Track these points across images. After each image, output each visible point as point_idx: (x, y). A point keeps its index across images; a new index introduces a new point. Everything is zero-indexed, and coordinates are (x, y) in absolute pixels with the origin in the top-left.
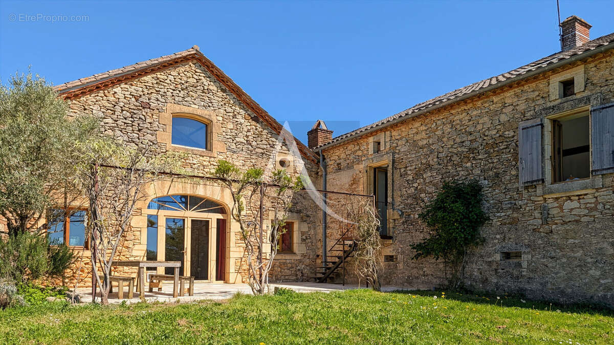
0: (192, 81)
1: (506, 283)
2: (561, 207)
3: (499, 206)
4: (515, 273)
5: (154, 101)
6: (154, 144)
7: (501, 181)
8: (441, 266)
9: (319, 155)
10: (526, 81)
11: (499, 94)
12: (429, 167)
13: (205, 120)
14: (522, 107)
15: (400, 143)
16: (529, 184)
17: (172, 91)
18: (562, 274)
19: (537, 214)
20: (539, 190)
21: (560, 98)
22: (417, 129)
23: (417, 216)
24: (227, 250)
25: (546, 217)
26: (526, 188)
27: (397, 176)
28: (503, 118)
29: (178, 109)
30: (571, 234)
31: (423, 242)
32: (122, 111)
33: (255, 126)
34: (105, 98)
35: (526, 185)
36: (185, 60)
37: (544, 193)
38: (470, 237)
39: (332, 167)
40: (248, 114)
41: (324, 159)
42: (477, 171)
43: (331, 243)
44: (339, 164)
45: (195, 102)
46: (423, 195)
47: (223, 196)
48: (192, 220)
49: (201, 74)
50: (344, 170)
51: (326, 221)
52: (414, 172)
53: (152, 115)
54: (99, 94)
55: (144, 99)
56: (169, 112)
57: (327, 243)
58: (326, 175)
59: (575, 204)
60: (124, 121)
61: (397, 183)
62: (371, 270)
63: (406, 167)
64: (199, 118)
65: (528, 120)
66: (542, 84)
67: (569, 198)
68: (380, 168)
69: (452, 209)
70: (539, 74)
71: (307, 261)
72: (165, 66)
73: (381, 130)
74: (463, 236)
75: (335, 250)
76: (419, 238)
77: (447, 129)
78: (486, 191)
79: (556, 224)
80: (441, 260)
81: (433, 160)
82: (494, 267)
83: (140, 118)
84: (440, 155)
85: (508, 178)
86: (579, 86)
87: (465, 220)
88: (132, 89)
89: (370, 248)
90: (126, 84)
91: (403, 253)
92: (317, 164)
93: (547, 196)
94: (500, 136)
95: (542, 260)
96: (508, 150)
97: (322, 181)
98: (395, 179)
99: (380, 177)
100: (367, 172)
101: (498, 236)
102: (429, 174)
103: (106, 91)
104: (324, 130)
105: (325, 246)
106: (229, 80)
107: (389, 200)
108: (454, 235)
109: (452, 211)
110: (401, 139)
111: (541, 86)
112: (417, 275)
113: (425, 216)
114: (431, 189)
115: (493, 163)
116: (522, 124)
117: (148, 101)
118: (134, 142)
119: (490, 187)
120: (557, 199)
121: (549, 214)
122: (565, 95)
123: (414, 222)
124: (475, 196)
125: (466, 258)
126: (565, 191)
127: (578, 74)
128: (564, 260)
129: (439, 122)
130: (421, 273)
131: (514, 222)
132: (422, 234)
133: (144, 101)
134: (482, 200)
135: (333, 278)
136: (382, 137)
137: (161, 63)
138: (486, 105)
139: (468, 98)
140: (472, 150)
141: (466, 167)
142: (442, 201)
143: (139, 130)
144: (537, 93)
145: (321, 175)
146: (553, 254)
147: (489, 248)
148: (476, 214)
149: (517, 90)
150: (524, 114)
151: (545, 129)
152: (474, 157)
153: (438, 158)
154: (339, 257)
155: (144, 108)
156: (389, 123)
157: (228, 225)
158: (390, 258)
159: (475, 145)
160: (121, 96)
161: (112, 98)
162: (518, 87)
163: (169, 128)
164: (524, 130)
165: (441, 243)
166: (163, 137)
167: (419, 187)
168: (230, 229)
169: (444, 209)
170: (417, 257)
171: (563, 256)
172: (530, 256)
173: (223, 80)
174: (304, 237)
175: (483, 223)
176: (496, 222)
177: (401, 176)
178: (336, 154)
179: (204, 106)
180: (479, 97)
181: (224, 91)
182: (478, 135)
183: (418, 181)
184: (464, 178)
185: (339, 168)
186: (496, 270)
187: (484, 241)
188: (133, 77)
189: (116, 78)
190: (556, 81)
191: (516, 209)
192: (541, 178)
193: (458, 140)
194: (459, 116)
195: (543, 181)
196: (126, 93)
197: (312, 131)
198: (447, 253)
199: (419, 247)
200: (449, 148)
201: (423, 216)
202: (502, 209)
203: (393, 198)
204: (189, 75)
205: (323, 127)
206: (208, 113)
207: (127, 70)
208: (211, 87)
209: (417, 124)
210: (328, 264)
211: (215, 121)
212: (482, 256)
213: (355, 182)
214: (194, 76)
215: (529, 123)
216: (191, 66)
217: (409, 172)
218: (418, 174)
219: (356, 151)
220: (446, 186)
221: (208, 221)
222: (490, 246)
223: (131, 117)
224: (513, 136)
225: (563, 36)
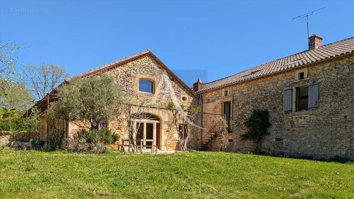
0: (147, 64)
1: (277, 150)
2: (298, 121)
3: (275, 120)
4: (281, 146)
5: (132, 73)
6: (132, 91)
7: (276, 110)
8: (252, 144)
9: (200, 95)
10: (287, 72)
11: (276, 75)
12: (248, 103)
13: (152, 81)
14: (285, 82)
15: (236, 92)
16: (287, 112)
17: (139, 69)
18: (297, 147)
19: (289, 124)
20: (290, 114)
21: (299, 79)
22: (243, 87)
23: (242, 123)
24: (160, 136)
25: (292, 125)
26: (286, 113)
27: (234, 106)
28: (278, 85)
29: (142, 76)
30: (301, 131)
31: (245, 134)
32: (120, 78)
33: (172, 83)
34: (113, 73)
35: (285, 112)
36: (145, 55)
37: (292, 116)
38: (263, 132)
39: (205, 100)
40: (169, 78)
41: (202, 97)
42: (267, 106)
43: (204, 134)
44: (208, 100)
45: (148, 73)
46: (245, 115)
47: (159, 113)
48: (147, 123)
49: (151, 61)
50: (211, 102)
51: (202, 124)
52: (242, 105)
53: (132, 79)
54: (111, 71)
55: (128, 73)
56: (138, 78)
57: (203, 134)
58: (202, 104)
59: (303, 120)
60: (121, 82)
61: (234, 109)
62: (224, 145)
63: (239, 103)
64: (149, 80)
65: (287, 87)
66: (292, 73)
67: (301, 118)
68: (227, 102)
69: (257, 121)
70: (291, 70)
71: (194, 142)
72: (137, 58)
73: (228, 86)
74: (261, 131)
75: (206, 137)
76: (243, 132)
77: (256, 88)
78: (271, 114)
79: (296, 127)
80: (252, 141)
81: (250, 100)
82: (273, 144)
83: (127, 81)
84: (253, 98)
85: (279, 109)
86: (305, 76)
87: (262, 125)
88: (124, 68)
89: (224, 136)
90: (121, 66)
91: (236, 138)
92: (198, 99)
93: (293, 117)
94: (277, 92)
95: (290, 141)
96: (279, 98)
97: (201, 106)
98: (233, 107)
99: (227, 106)
100: (221, 103)
101: (275, 132)
102: (248, 106)
103: (114, 70)
104: (201, 83)
105: (202, 135)
106: (162, 63)
107: (231, 116)
108: (257, 131)
109: (257, 122)
110: (236, 90)
111: (292, 74)
112: (242, 147)
113: (246, 123)
114: (249, 112)
115: (273, 103)
116: (285, 88)
117: (130, 74)
118: (124, 91)
119: (272, 112)
120: (297, 118)
121: (293, 124)
122: (301, 78)
123: (241, 125)
124: (266, 116)
125: (262, 141)
126: (299, 115)
127: (305, 71)
128: (298, 141)
129: (252, 85)
130: (244, 146)
131: (281, 126)
132: (244, 131)
133: (129, 73)
134: (269, 117)
135: (205, 149)
136: (228, 89)
137: (135, 57)
138: (272, 79)
139: (265, 76)
140: (265, 97)
141: (263, 104)
142: (253, 118)
143: (127, 86)
144: (291, 77)
145: (200, 104)
146: (295, 139)
147: (271, 137)
148: (266, 123)
149: (284, 75)
150: (285, 84)
151: (293, 91)
152: (266, 100)
153: (252, 99)
154: (209, 140)
155: (128, 76)
156: (231, 84)
157: (161, 125)
158: (231, 141)
159: (267, 95)
160: (119, 71)
161: (116, 73)
162: (284, 73)
163: (138, 85)
164: (286, 91)
165: (252, 134)
166: (136, 88)
167: (244, 111)
168: (162, 127)
169: (254, 121)
170: (242, 140)
171: (298, 140)
172: (286, 140)
173: (159, 64)
174: (192, 131)
175: (269, 127)
176: (274, 126)
177: (236, 106)
178: (208, 95)
179: (152, 75)
180: (269, 76)
181: (160, 68)
182: (268, 91)
183: (243, 109)
184: (262, 108)
185: (209, 101)
186: (274, 145)
187: (269, 133)
188: (124, 63)
189: (118, 64)
190: (298, 72)
191: (282, 121)
192: (291, 110)
193: (260, 93)
194: (261, 83)
195: (292, 111)
196: (122, 70)
197: (195, 83)
198: (254, 138)
199: (243, 136)
200: (256, 96)
201: (245, 123)
202: (276, 121)
203: (232, 115)
204: (146, 61)
205: (200, 81)
206: (153, 78)
207: (122, 61)
208: (154, 67)
209: (243, 85)
210: (203, 143)
211: (156, 81)
212: (268, 140)
213: (216, 107)
214: (148, 62)
215: (287, 88)
216: (147, 58)
217: (240, 105)
218: (243, 106)
219: (217, 94)
220: (255, 111)
221: (153, 124)
222: (272, 136)
223: (124, 80)
224: (281, 93)
225: (310, 43)
